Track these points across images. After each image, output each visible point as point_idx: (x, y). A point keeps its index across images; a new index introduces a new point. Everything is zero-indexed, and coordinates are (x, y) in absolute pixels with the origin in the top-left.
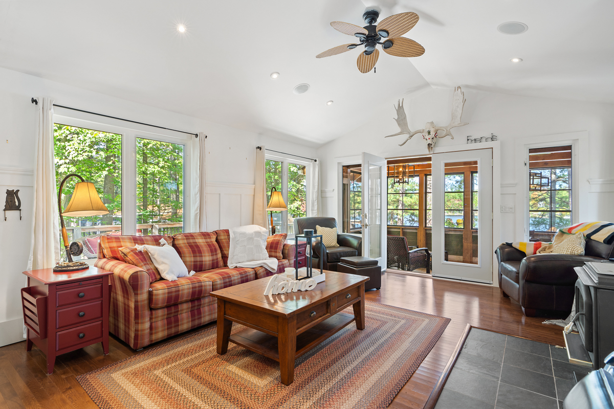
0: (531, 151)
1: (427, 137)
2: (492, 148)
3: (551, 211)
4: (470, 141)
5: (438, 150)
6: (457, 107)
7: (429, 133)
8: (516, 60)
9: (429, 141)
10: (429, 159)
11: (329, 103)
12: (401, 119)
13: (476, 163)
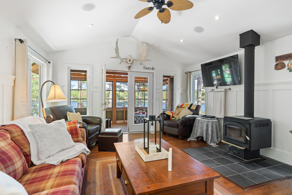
0: (164, 76)
1: (129, 62)
2: (153, 73)
3: (144, 99)
4: (145, 68)
5: (132, 69)
6: (143, 51)
7: (130, 61)
8: (182, 41)
9: (130, 65)
10: (127, 74)
11: (90, 26)
12: (117, 50)
13: (147, 78)
